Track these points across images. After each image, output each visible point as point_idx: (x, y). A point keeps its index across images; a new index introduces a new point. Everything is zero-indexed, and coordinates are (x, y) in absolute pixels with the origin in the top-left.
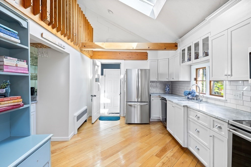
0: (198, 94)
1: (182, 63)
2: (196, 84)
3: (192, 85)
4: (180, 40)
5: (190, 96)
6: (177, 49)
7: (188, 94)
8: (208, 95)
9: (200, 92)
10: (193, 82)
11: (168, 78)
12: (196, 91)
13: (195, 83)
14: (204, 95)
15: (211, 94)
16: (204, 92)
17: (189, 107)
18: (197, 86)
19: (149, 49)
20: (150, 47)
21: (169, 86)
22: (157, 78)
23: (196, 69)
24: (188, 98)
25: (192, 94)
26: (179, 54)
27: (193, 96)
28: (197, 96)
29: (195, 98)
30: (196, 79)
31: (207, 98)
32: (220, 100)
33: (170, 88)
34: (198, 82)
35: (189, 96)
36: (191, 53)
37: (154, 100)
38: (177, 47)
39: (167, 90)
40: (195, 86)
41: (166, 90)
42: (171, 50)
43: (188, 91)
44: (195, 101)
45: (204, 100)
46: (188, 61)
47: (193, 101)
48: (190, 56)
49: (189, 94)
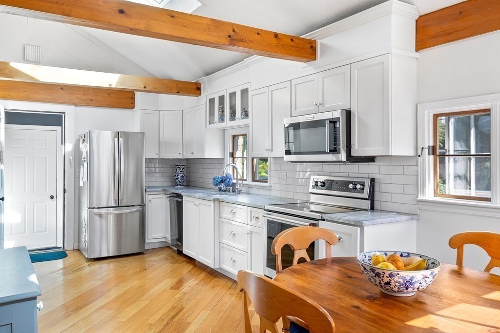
0: (235, 181)
1: (210, 124)
2: (233, 163)
3: (226, 165)
4: (206, 78)
5: (223, 185)
6: (200, 95)
7: (219, 183)
8: (249, 182)
9: (239, 177)
10: (229, 160)
11: (181, 153)
12: (232, 177)
13: (231, 162)
14: (244, 182)
15: (254, 180)
16: (245, 178)
17: (221, 200)
18: (234, 167)
19: (146, 89)
20: (146, 86)
21: (183, 168)
22: (157, 152)
23: (233, 136)
24: (220, 190)
25: (227, 181)
26: (204, 105)
27: (228, 185)
28: (234, 185)
29: (231, 188)
30: (232, 155)
31: (249, 186)
32: (264, 188)
33: (185, 174)
34: (235, 160)
35: (222, 187)
36: (224, 107)
37: (152, 200)
38: (199, 91)
39: (179, 177)
40: (231, 167)
41: (177, 179)
42: (189, 96)
43: (220, 176)
44: (231, 193)
45: (244, 190)
46: (219, 120)
47: (227, 194)
48: (223, 111)
49: (222, 182)
